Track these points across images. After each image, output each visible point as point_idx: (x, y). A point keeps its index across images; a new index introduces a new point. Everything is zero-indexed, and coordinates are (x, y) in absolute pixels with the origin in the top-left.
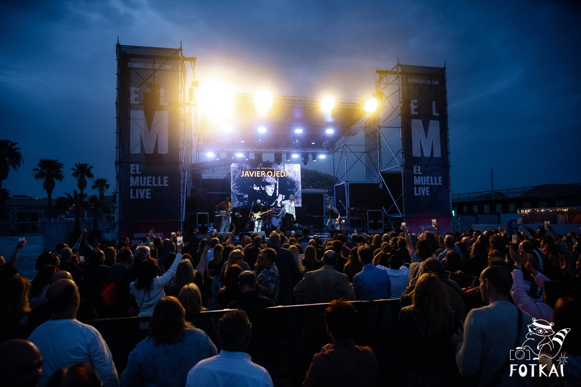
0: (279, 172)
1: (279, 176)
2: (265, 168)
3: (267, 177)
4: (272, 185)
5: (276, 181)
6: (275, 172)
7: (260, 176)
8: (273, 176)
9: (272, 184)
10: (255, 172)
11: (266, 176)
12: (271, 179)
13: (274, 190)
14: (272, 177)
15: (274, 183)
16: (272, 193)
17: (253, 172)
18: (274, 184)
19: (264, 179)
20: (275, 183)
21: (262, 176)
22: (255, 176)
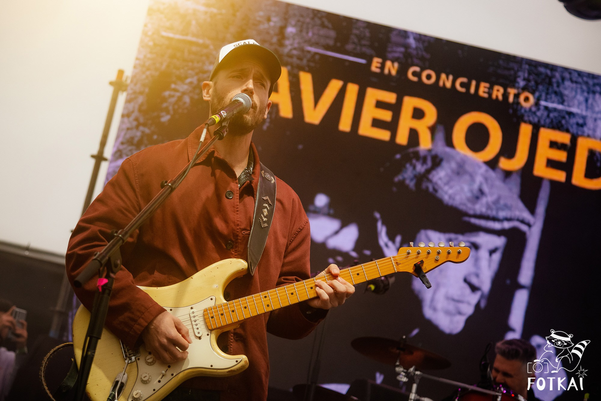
0: (564, 138)
1: (560, 176)
2: (446, 81)
3: (450, 158)
4: (482, 239)
5: (526, 215)
6: (525, 130)
7: (384, 135)
8: (504, 164)
9: (478, 229)
10: (353, 89)
11: (441, 148)
12: (479, 179)
13: (486, 286)
14: (492, 164)
15: (497, 226)
16: (469, 310)
17: (335, 86)
18: (498, 233)
19: (420, 168)
20: (507, 225)
21: (402, 138)
22: (345, 125)
